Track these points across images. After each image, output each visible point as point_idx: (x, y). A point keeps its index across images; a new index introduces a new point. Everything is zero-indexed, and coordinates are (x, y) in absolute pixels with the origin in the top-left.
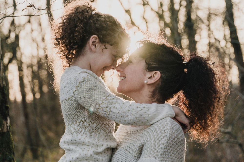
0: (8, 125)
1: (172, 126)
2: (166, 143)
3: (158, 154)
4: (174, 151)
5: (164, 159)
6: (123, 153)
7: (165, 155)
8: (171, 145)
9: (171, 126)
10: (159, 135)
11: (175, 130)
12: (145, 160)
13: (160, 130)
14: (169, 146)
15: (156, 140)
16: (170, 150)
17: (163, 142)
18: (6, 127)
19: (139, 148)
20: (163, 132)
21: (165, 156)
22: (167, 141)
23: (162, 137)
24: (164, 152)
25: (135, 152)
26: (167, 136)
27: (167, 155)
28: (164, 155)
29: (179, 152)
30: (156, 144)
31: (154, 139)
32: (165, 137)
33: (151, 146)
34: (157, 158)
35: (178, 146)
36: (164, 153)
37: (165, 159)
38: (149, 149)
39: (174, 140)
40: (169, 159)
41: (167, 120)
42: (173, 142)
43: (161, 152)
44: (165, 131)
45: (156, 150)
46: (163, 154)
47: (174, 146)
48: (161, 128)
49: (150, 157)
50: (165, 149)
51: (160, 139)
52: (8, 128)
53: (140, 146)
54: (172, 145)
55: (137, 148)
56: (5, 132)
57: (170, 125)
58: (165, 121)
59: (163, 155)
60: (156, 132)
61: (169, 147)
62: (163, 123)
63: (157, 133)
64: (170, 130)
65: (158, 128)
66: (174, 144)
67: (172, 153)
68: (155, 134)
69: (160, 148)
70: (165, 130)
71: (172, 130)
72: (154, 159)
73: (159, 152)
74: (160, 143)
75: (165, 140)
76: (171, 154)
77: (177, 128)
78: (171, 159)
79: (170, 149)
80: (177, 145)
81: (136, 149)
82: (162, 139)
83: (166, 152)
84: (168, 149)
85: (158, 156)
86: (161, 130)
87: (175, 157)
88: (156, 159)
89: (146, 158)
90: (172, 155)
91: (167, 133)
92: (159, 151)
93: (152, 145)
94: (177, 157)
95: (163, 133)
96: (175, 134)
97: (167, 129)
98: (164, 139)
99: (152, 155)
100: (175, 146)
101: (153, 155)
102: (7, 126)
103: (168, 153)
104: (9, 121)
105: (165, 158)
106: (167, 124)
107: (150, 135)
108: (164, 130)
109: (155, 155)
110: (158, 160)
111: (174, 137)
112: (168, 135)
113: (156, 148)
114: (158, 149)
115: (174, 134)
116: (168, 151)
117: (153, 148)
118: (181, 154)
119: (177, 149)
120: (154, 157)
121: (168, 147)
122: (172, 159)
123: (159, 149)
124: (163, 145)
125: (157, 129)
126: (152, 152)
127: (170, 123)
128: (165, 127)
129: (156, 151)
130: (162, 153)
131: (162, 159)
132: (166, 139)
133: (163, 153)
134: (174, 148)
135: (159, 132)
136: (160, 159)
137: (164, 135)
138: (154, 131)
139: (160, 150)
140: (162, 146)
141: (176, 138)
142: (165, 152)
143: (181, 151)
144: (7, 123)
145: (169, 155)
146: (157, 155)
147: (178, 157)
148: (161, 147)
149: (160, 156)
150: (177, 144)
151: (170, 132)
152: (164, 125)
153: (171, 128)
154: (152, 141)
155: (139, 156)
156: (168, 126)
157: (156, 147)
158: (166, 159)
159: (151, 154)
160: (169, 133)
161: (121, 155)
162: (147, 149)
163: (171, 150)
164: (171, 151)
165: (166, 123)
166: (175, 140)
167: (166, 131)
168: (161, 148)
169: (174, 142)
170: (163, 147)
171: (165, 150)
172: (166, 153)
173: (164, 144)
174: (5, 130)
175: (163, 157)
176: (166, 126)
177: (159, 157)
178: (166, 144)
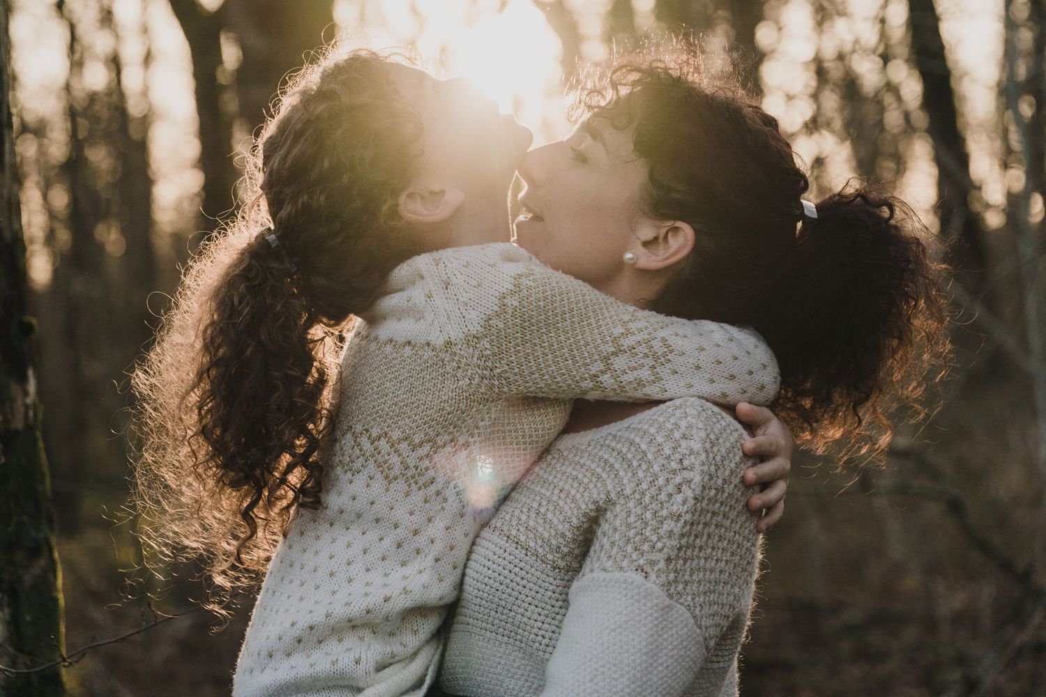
0: (29, 400)
1: (712, 436)
2: (687, 512)
3: (654, 557)
4: (720, 536)
5: (681, 575)
6: (502, 551)
7: (685, 560)
8: (709, 515)
9: (708, 435)
10: (661, 481)
11: (723, 450)
12: (605, 579)
13: (661, 460)
14: (699, 524)
15: (647, 499)
16: (705, 538)
17: (675, 508)
18: (22, 410)
19: (578, 533)
20: (674, 465)
21: (684, 564)
22: (693, 502)
23: (670, 489)
24: (680, 549)
25: (559, 547)
26: (690, 481)
27: (693, 559)
28: (681, 562)
29: (741, 538)
30: (648, 515)
31: (637, 496)
32: (684, 488)
33: (629, 526)
34: (653, 576)
35: (735, 513)
36: (682, 554)
37: (683, 575)
38: (617, 536)
39: (719, 496)
40: (701, 575)
41: (688, 410)
42: (716, 501)
43: (665, 550)
44: (681, 460)
45: (646, 540)
46: (678, 557)
47: (720, 518)
48: (667, 451)
49: (621, 569)
50: (683, 535)
51: (663, 497)
52: (31, 413)
53: (580, 526)
54: (714, 514)
55: (569, 535)
56: (17, 432)
57: (703, 434)
58: (678, 413)
59: (674, 562)
60: (644, 467)
61: (701, 527)
62: (669, 426)
63: (651, 470)
64: (703, 456)
65: (653, 449)
66: (722, 509)
67: (713, 548)
68: (641, 474)
69: (662, 532)
70: (684, 455)
71: (711, 456)
72: (639, 577)
73: (661, 550)
74: (665, 513)
75: (684, 502)
76: (709, 550)
77: (732, 439)
78: (708, 573)
79: (706, 531)
80: (730, 510)
81: (563, 536)
82: (670, 495)
83: (687, 548)
84: (696, 536)
85: (656, 568)
86: (668, 458)
87: (727, 561)
88: (646, 577)
89: (605, 574)
90: (714, 553)
91: (692, 469)
92: (659, 545)
93: (632, 519)
94: (733, 558)
95: (674, 472)
96: (725, 469)
97: (692, 452)
98: (679, 498)
99: (633, 561)
100: (724, 515)
101: (636, 563)
102: (26, 407)
103: (697, 550)
104: (32, 386)
105: (685, 571)
106: (690, 427)
107: (622, 478)
108: (678, 456)
109: (642, 562)
110: (655, 582)
111: (720, 481)
112: (697, 479)
113: (648, 532)
114: (654, 538)
115: (719, 472)
116: (698, 541)
117: (637, 534)
118: (749, 544)
119: (733, 526)
120: (640, 569)
121: (695, 527)
122: (712, 571)
123: (659, 539)
124: (678, 520)
125: (650, 456)
126: (629, 549)
127: (701, 426)
128: (684, 443)
129: (646, 547)
130: (673, 554)
131: (672, 576)
132: (690, 494)
133: (676, 552)
134: (722, 526)
135: (656, 468)
136: (663, 576)
137: (678, 480)
138: (635, 464)
139: (664, 540)
140: (673, 524)
141: (731, 482)
142: (684, 549)
143: (747, 531)
144: (26, 394)
145: (699, 558)
146: (653, 563)
147: (738, 557)
148: (670, 529)
149: (662, 565)
150: (731, 506)
151: (703, 464)
152: (677, 435)
153: (708, 445)
154: (631, 504)
155: (575, 565)
156: (695, 436)
157: (648, 528)
158: (687, 577)
159: (625, 556)
160: (698, 467)
161: (491, 563)
162: (610, 534)
163: (709, 536)
164: (710, 541)
165: (683, 424)
166: (726, 495)
167: (686, 463)
168: (668, 534)
169: (722, 503)
170: (677, 530)
171: (684, 541)
172: (689, 552)
173: (680, 515)
174: (18, 424)
175: (676, 571)
176: (684, 437)
177: (659, 570)
178: (688, 517)
